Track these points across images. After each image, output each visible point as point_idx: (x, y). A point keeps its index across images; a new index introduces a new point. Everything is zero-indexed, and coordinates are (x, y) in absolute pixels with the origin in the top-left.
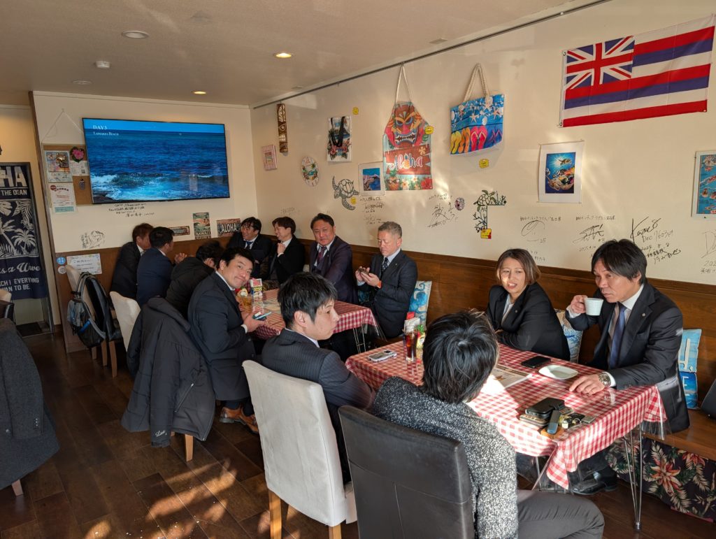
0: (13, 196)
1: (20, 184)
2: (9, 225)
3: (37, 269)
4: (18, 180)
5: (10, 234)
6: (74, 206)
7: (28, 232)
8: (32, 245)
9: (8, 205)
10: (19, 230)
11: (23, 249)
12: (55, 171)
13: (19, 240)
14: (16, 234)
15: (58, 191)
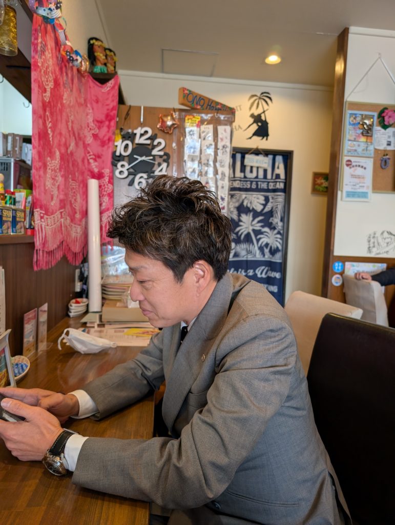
0: (268, 190)
1: (278, 176)
2: (259, 222)
3: (277, 275)
4: (277, 171)
5: (257, 233)
6: (370, 191)
7: (276, 231)
8: (277, 248)
9: (262, 200)
10: (266, 229)
11: (267, 251)
12: (355, 140)
13: (264, 240)
14: (262, 233)
15: (353, 169)
